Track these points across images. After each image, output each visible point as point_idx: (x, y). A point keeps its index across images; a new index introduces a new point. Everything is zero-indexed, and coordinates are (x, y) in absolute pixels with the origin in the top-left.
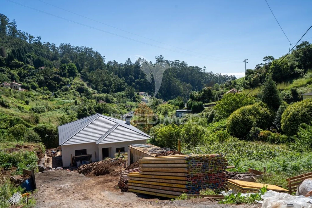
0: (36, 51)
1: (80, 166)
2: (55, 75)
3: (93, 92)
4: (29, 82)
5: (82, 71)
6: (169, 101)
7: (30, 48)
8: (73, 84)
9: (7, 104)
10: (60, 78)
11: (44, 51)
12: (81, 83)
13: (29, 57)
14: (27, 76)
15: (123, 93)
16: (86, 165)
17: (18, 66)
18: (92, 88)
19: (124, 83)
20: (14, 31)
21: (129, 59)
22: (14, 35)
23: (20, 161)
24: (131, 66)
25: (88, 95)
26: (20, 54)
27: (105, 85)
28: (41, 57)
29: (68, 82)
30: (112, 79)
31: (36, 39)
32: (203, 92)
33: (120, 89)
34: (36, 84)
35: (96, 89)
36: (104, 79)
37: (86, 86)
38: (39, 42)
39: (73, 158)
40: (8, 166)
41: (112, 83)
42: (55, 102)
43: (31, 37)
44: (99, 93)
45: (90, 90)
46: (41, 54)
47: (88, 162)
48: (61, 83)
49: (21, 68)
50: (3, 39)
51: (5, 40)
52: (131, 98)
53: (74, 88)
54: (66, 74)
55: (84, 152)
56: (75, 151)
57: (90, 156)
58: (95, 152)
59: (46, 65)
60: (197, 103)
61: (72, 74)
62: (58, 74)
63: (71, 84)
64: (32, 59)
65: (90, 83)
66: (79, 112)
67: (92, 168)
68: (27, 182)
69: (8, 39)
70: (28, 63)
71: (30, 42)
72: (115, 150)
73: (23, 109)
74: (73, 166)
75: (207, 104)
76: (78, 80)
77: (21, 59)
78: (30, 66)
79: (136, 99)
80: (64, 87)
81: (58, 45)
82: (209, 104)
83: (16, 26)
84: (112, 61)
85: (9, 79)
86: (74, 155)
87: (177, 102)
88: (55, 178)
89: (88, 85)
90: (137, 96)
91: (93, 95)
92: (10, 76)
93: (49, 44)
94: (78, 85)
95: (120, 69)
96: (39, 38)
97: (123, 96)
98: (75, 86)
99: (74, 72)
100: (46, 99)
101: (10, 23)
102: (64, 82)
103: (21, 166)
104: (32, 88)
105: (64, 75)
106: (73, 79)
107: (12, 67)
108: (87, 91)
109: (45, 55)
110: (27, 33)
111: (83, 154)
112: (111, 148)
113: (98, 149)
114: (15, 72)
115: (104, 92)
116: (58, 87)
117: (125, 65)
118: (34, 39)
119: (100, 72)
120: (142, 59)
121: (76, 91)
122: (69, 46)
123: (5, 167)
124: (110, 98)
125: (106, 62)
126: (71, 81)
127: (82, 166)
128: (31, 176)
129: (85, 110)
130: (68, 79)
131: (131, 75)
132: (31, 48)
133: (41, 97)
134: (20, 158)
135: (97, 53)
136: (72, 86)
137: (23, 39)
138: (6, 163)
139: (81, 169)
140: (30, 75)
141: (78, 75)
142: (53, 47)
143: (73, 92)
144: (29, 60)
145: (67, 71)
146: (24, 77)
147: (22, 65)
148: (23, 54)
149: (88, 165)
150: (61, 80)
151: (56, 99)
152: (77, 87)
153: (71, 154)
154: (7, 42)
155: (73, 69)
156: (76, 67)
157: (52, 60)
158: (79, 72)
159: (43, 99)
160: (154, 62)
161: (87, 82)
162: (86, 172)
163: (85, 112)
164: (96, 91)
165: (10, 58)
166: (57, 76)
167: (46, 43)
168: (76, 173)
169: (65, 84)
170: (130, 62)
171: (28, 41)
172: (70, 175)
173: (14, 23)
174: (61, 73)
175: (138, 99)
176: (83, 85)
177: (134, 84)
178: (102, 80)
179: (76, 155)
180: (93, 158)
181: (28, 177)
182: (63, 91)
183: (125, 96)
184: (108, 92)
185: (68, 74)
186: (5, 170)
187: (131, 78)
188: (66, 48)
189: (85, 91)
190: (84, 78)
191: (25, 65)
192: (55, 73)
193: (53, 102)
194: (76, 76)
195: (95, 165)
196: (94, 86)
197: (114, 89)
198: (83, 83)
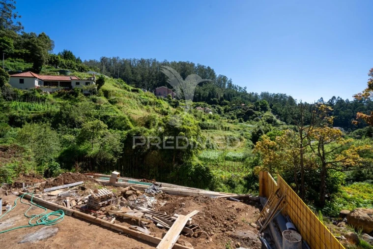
0: (242, 96)
3: (281, 123)
4: (230, 115)
5: (273, 107)
7: (238, 94)
8: (264, 116)
10: (254, 111)
11: (247, 97)
12: (270, 116)
17: (226, 104)
18: (281, 120)
20: (230, 85)
21: (322, 98)
22: (230, 88)
24: (324, 104)
25: (276, 124)
26: (229, 97)
27: (294, 118)
29: (259, 115)
35: (285, 121)
36: (293, 113)
37: (275, 118)
38: (245, 91)
41: (301, 117)
43: (240, 88)
44: (287, 124)
45: (278, 121)
46: (245, 98)
48: (254, 115)
49: (227, 106)
50: (222, 90)
54: (259, 108)
61: (264, 109)
62: (252, 109)
63: (262, 116)
65: (279, 116)
69: (226, 90)
76: (269, 114)
77: (228, 100)
80: (256, 118)
81: (259, 94)
83: (232, 82)
89: (277, 118)
91: (281, 126)
93: (253, 93)
94: (268, 117)
96: (245, 88)
98: (265, 118)
99: (266, 108)
102: (256, 115)
105: (257, 110)
106: (265, 112)
107: (221, 105)
108: (275, 121)
109: (248, 99)
110: (237, 86)
114: (222, 108)
115: (292, 124)
116: (251, 119)
117: (317, 104)
120: (337, 97)
121: (265, 121)
122: (267, 93)
125: (298, 102)
126: (262, 114)
130: (260, 113)
133: (227, 120)
136: (263, 118)
137: (235, 90)
140: (232, 110)
141: (269, 109)
142: (256, 96)
143: (263, 122)
145: (259, 106)
146: (228, 111)
148: (231, 97)
150: (254, 113)
155: (265, 105)
156: (268, 103)
158: (271, 107)
161: (277, 115)
164: (284, 123)
165: (222, 99)
166: (251, 110)
169: (257, 116)
170: (323, 101)
171: (238, 91)
173: (230, 80)
174: (254, 108)
176: (272, 117)
178: (292, 114)
184: (296, 124)
190: (275, 112)
192: (250, 108)
193: (235, 126)
194: (267, 110)
196: (283, 118)
197: (303, 122)
198: (273, 115)
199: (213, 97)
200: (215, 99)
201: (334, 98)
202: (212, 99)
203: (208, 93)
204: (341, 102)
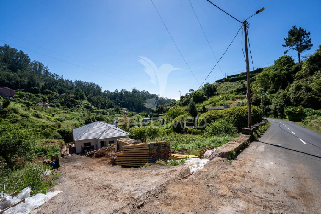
0: (60, 84)
1: (87, 152)
2: (71, 99)
3: (95, 109)
4: (55, 103)
5: (88, 96)
6: (139, 113)
8: (82, 103)
9: (41, 116)
10: (75, 100)
11: (65, 84)
12: (87, 103)
13: (55, 87)
14: (54, 99)
15: (113, 109)
16: (90, 152)
17: (48, 93)
18: (94, 106)
19: (114, 103)
20: (47, 72)
21: (117, 90)
22: (47, 75)
23: (49, 151)
24: (118, 93)
25: (92, 111)
26: (50, 86)
27: (102, 104)
28: (63, 88)
29: (79, 103)
30: (106, 101)
31: (60, 77)
32: (158, 108)
33: (111, 106)
34: (59, 104)
35: (97, 106)
36: (102, 101)
37: (90, 105)
38: (62, 79)
39: (82, 148)
40: (41, 154)
41: (106, 103)
42: (71, 115)
43: (57, 76)
44: (98, 108)
45: (93, 107)
46: (63, 86)
47: (91, 150)
48: (75, 103)
49: (50, 94)
50: (40, 77)
51: (41, 78)
52: (117, 112)
53: (83, 106)
55: (89, 144)
56: (84, 144)
57: (93, 146)
58: (96, 144)
59: (66, 92)
60: (155, 114)
62: (73, 98)
63: (81, 104)
64: (57, 89)
65: (93, 103)
66: (86, 120)
67: (94, 153)
68: (54, 163)
69: (43, 77)
70: (55, 91)
71: (56, 79)
72: (108, 142)
73: (51, 119)
74: (83, 153)
75: (160, 115)
76: (85, 102)
77: (50, 89)
78: (55, 93)
79: (121, 112)
81: (74, 81)
82: (162, 114)
83: (48, 69)
84: (106, 90)
85: (42, 101)
86: (83, 146)
87: (144, 114)
88: (71, 160)
89: (92, 104)
90: (121, 110)
91: (95, 110)
92: (43, 99)
94: (86, 104)
95: (111, 95)
96: (62, 76)
97: (113, 111)
98: (84, 105)
99: (83, 97)
100: (65, 113)
101: (45, 68)
102: (77, 103)
103: (50, 154)
104: (56, 106)
105: (77, 99)
106: (83, 101)
107: (44, 94)
108: (91, 108)
109: (66, 86)
110: (55, 74)
111: (89, 145)
112: (105, 141)
113: (98, 142)
114: (46, 97)
115: (101, 108)
116: (73, 106)
117: (114, 93)
118: (59, 77)
119: (99, 97)
120: (124, 89)
121: (84, 108)
122: (81, 81)
123: (39, 155)
124: (105, 112)
125: (103, 91)
126: (81, 102)
127: (88, 152)
128: (56, 159)
129: (90, 119)
130: (79, 101)
131: (118, 98)
132: (57, 82)
133: (62, 111)
134: (49, 149)
135: (97, 86)
136: (82, 105)
137: (52, 77)
138: (40, 152)
139: (87, 154)
141: (85, 98)
142: (71, 82)
143: (82, 108)
144: (55, 89)
145: (79, 96)
146: (52, 99)
147: (51, 92)
148: (52, 86)
149: (92, 151)
150: (75, 102)
151: (72, 113)
152: (85, 105)
153: (81, 146)
154: (42, 79)
155: (83, 95)
156: (84, 94)
157: (70, 90)
158: (87, 97)
159: (63, 113)
160: (131, 91)
161: (91, 103)
162: (90, 156)
163: (90, 120)
164: (96, 108)
165: (43, 88)
166: (73, 99)
167: (67, 80)
168: (84, 157)
169: (77, 104)
170: (117, 91)
171: (55, 78)
172: (81, 158)
173: (47, 68)
174: (75, 97)
175: (122, 112)
176: (89, 104)
177: (119, 104)
178: (101, 101)
179: (84, 146)
180: (95, 147)
181: (54, 160)
182: (76, 108)
183: (114, 111)
184: (104, 108)
185: (79, 98)
186: (39, 156)
187: (117, 100)
188: (79, 83)
189: (90, 108)
190: (89, 100)
191: (52, 93)
192: (72, 97)
193: (70, 115)
194: (84, 99)
195: (96, 152)
196: (95, 105)
197: (108, 107)
198: (89, 103)
199: (34, 85)
200: (36, 87)
201: (123, 90)
202: (33, 88)
203: (27, 81)
204: (126, 92)
